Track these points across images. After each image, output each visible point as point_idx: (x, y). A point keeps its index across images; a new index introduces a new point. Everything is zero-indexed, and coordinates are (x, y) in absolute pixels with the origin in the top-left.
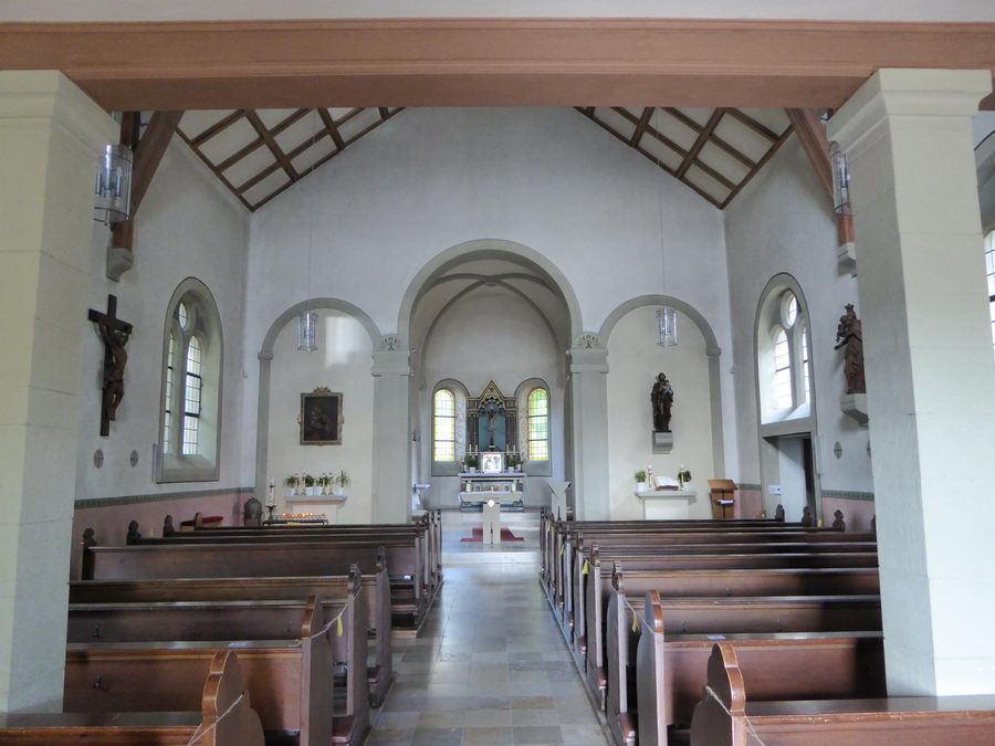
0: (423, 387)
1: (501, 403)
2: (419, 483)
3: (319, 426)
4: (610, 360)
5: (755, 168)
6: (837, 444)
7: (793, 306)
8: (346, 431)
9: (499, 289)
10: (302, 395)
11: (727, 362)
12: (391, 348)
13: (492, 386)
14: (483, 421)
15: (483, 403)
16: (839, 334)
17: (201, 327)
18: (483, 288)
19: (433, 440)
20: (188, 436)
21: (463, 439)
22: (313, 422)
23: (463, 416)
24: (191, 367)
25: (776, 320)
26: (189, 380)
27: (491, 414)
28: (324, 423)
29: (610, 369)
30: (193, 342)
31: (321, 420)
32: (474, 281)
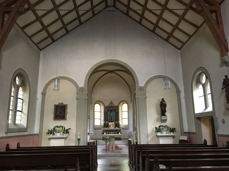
0: (91, 103)
1: (114, 108)
2: (90, 132)
3: (60, 114)
4: (147, 94)
5: (190, 37)
6: (223, 119)
7: (204, 77)
8: (68, 116)
9: (113, 74)
10: (55, 105)
11: (182, 95)
12: (82, 91)
13: (111, 103)
14: (109, 113)
15: (109, 108)
16: (223, 85)
17: (23, 84)
18: (109, 74)
19: (94, 119)
20: (18, 118)
21: (103, 119)
22: (58, 113)
23: (103, 112)
24: (20, 96)
25: (199, 82)
26: (19, 100)
27: (111, 111)
28: (61, 114)
29: (147, 97)
30: (21, 89)
31: (60, 113)
32: (106, 72)
